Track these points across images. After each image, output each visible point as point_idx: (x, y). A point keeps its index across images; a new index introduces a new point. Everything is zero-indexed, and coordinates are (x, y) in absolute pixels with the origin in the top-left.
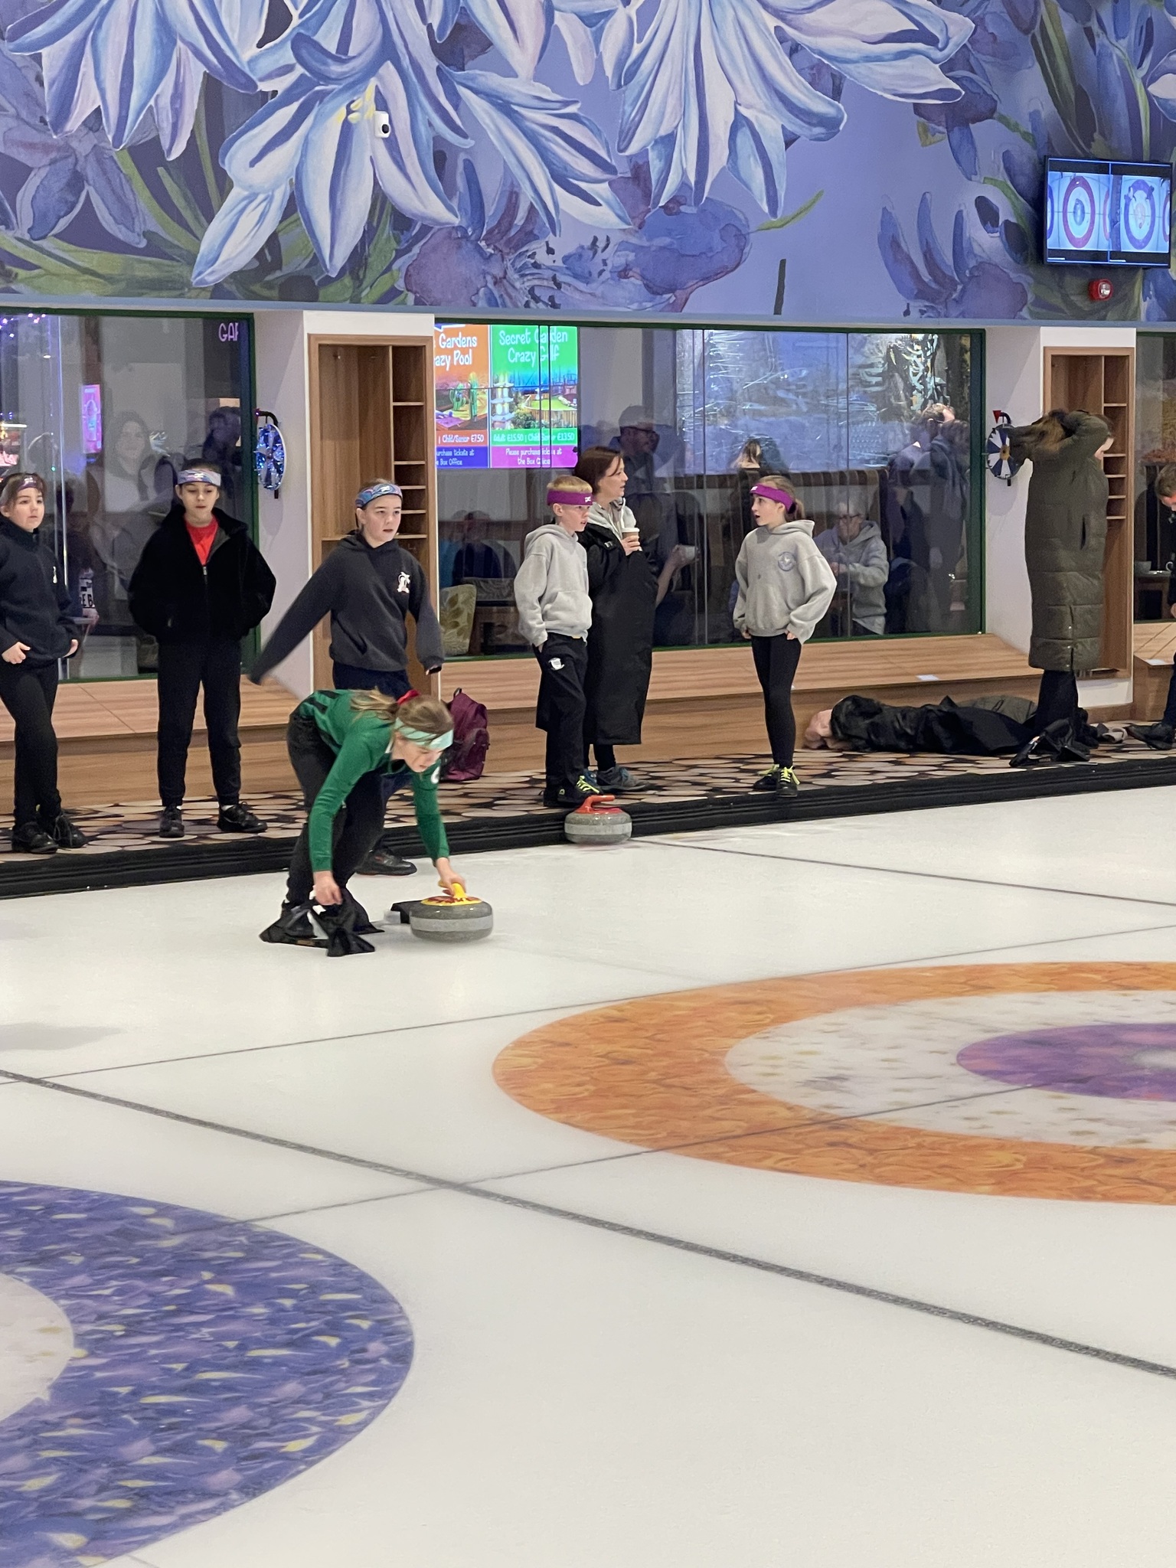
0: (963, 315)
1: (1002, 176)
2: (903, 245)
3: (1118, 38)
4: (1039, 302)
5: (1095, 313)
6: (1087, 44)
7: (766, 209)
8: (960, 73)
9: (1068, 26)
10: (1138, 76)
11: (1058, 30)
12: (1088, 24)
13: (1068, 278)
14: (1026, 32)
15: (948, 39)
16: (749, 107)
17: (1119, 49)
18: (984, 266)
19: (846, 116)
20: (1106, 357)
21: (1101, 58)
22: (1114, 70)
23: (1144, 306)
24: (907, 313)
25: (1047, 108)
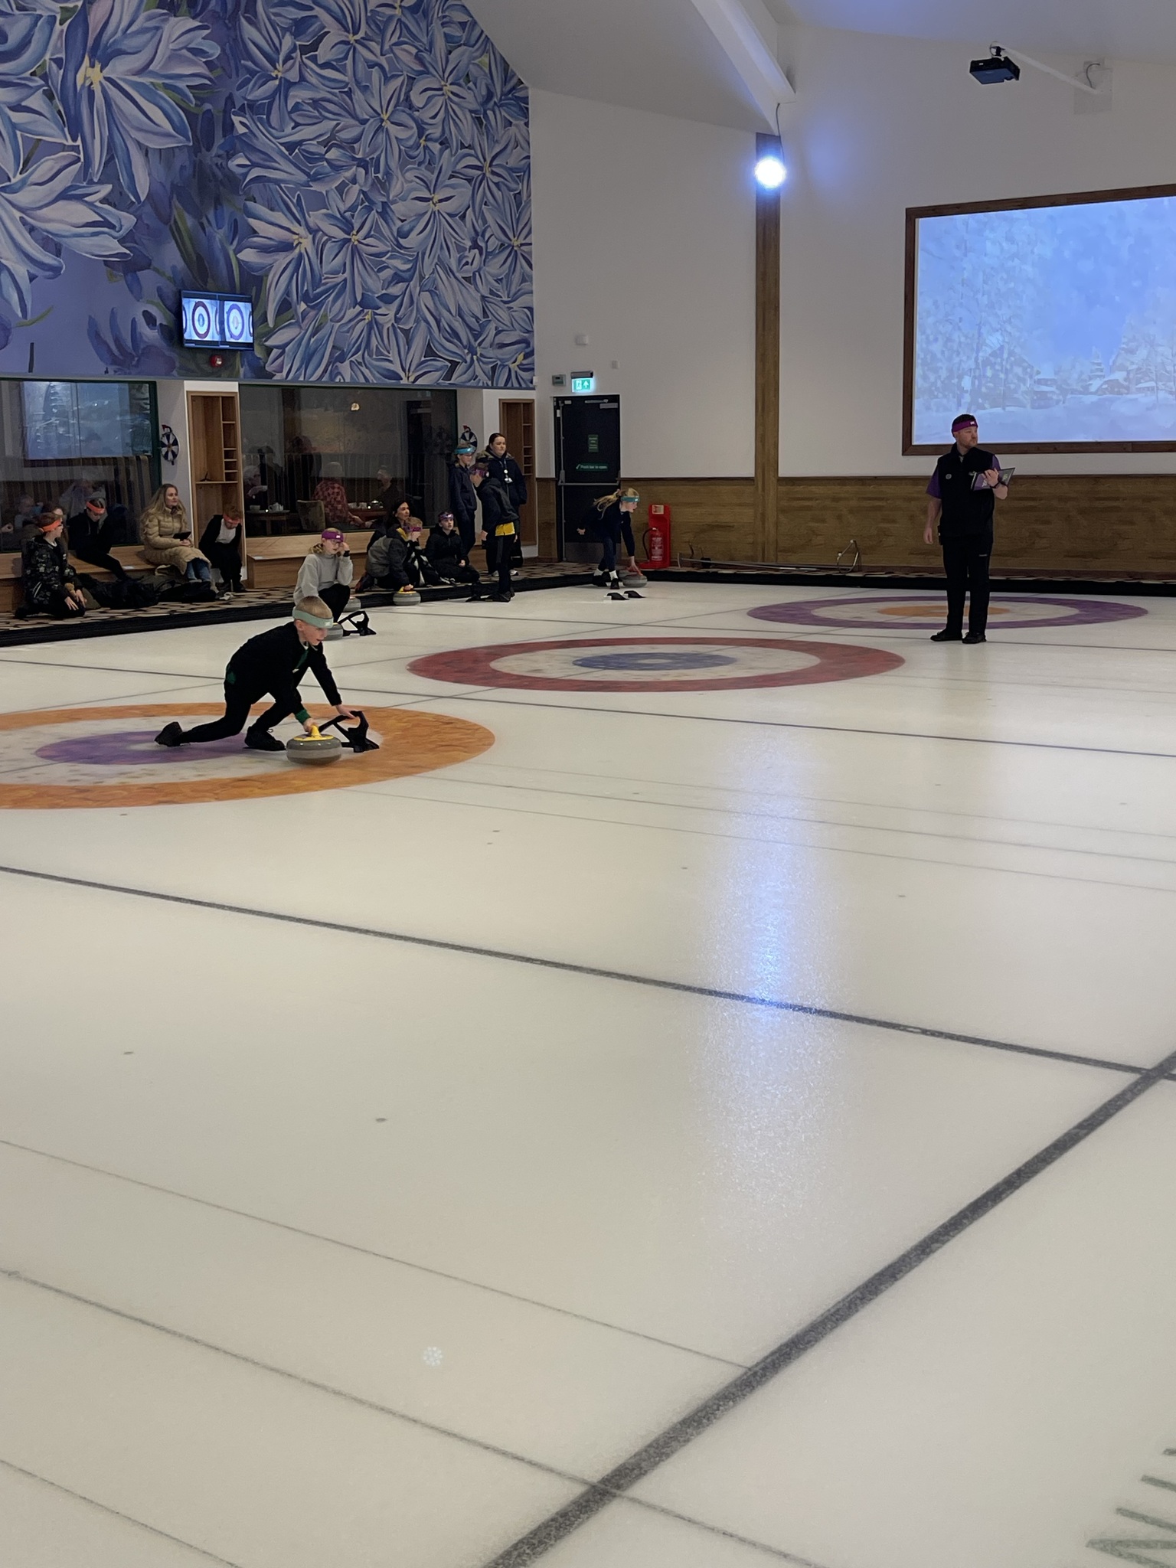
0: (139, 374)
1: (157, 300)
2: (102, 335)
3: (219, 229)
4: (181, 368)
5: (215, 374)
6: (201, 231)
7: (20, 315)
8: (128, 245)
9: (190, 221)
10: (231, 249)
11: (184, 223)
12: (201, 221)
13: (198, 355)
14: (166, 223)
15: (121, 226)
16: (7, 259)
17: (220, 235)
18: (149, 349)
19: (64, 266)
20: (223, 397)
21: (210, 239)
22: (217, 245)
23: (242, 371)
24: (106, 372)
25: (180, 264)
